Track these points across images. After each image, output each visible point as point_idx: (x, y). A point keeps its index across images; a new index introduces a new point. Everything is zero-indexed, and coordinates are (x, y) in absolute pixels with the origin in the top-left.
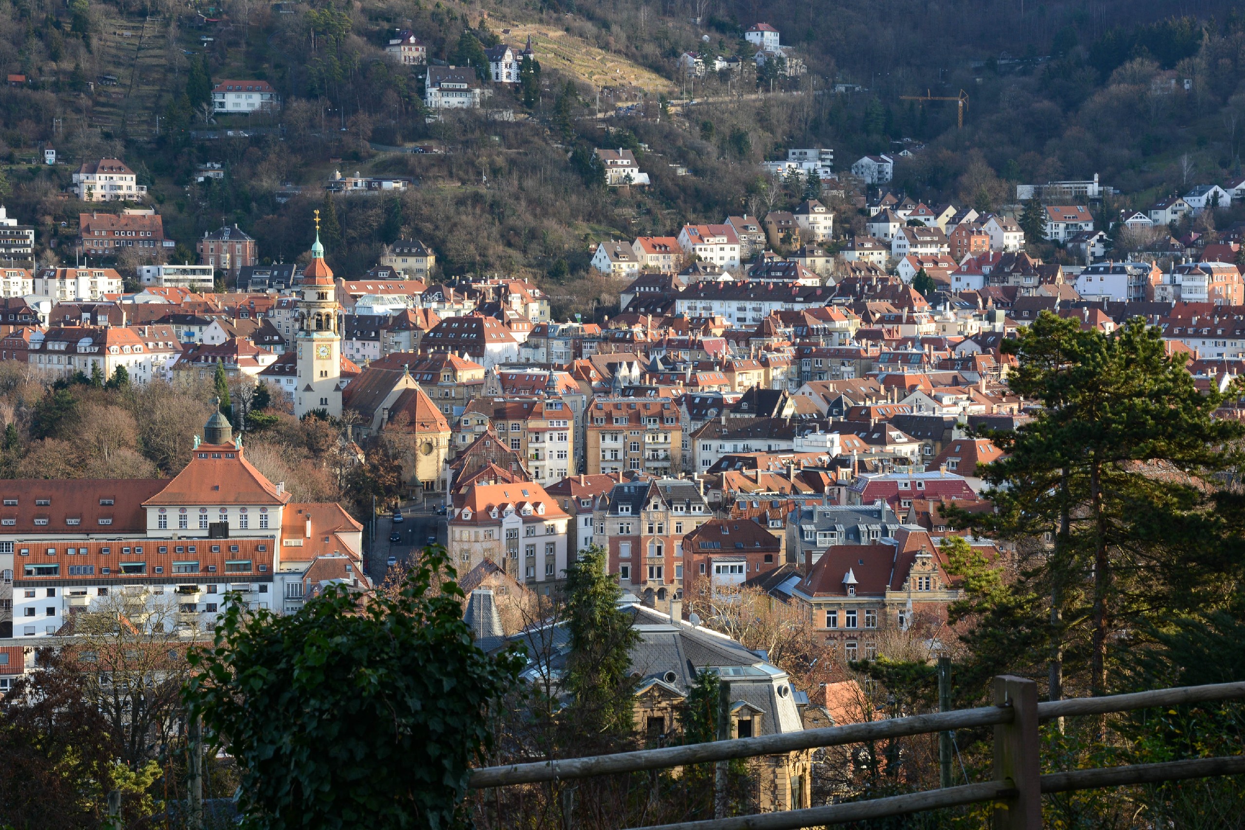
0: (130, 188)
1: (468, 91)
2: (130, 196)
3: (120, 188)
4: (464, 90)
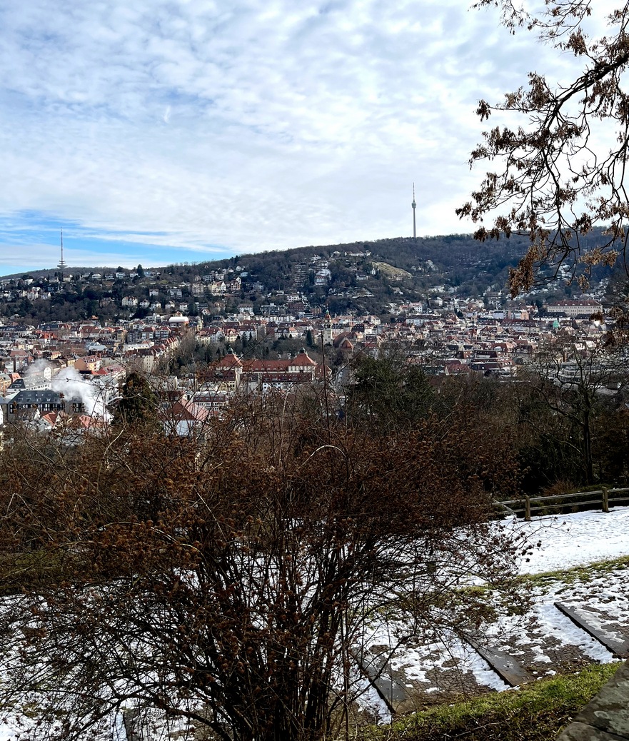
0: (298, 297)
2: (298, 300)
4: (364, 276)
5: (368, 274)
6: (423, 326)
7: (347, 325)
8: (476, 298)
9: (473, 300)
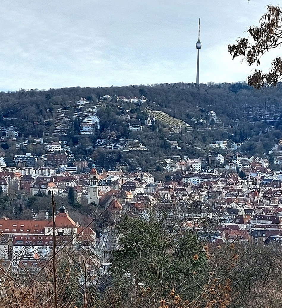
0: (59, 148)
1: (139, 127)
2: (60, 150)
3: (57, 148)
4: (138, 126)
5: (143, 124)
6: (201, 186)
7: (116, 182)
8: (261, 157)
9: (258, 158)
